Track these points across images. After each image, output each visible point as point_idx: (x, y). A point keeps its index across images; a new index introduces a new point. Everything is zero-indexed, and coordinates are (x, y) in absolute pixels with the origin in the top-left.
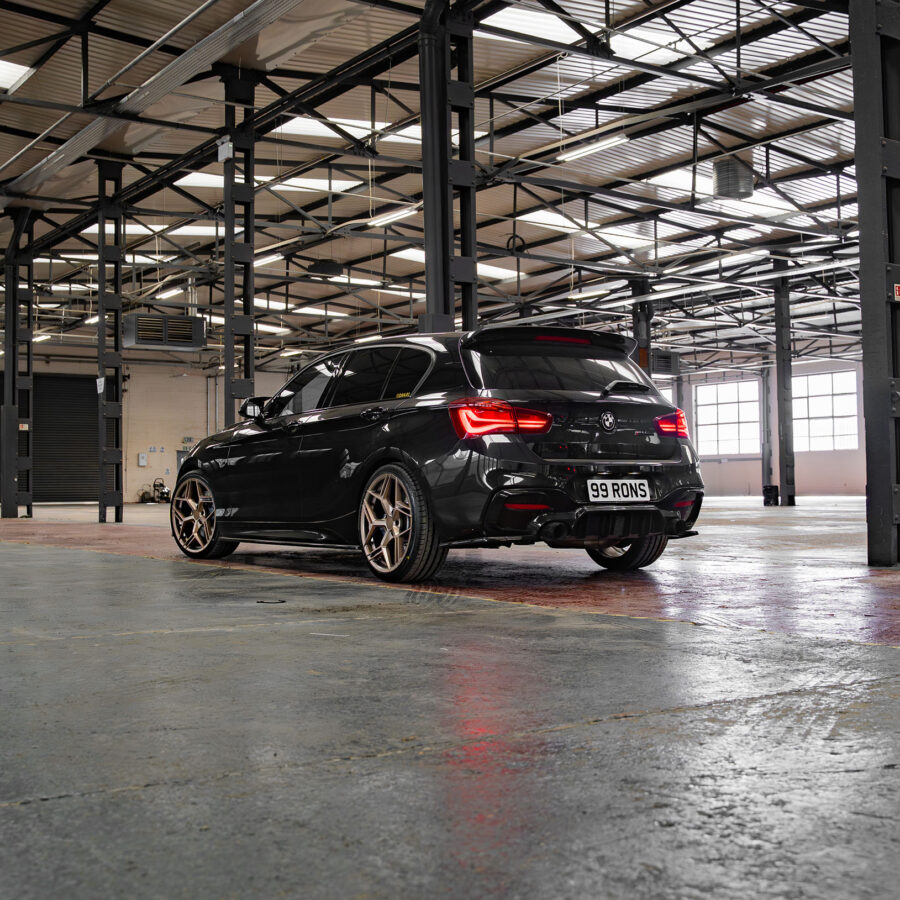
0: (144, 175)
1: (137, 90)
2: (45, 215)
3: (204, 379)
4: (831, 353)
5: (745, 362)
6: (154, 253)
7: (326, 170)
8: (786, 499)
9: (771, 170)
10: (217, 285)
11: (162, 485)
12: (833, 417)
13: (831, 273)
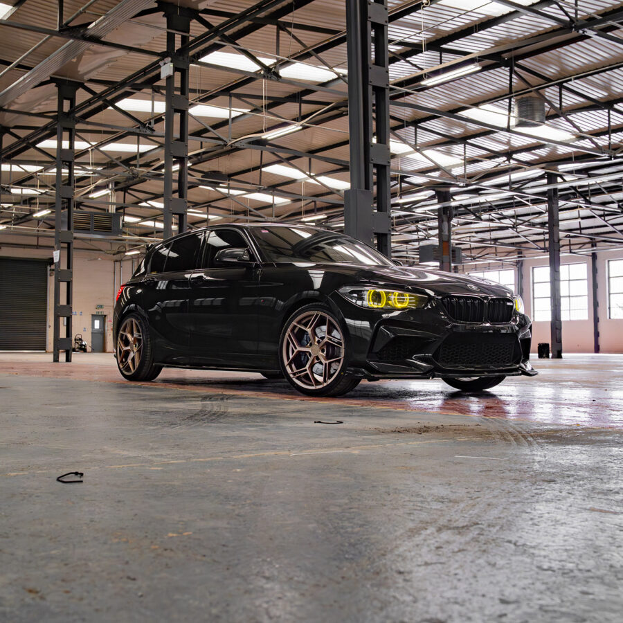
0: (92, 96)
1: (102, 17)
2: (11, 130)
3: (112, 263)
4: (570, 250)
5: (506, 256)
6: (88, 164)
7: (227, 98)
8: (556, 353)
9: (563, 104)
10: (129, 191)
11: (81, 339)
12: (569, 296)
13: (587, 189)
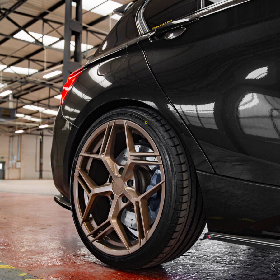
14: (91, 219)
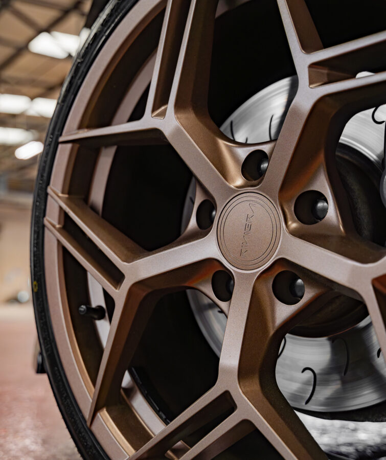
14: (129, 392)
